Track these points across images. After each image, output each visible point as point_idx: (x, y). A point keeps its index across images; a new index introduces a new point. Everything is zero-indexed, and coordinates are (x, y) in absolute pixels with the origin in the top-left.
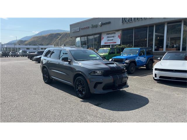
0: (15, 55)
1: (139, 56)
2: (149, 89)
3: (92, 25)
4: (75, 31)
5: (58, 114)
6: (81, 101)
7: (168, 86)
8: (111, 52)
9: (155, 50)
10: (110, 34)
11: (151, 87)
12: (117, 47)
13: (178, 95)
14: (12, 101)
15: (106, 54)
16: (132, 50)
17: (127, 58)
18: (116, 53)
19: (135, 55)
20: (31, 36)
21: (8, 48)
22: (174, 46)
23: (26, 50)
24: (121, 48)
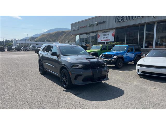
0: (26, 50)
1: (127, 52)
2: (130, 82)
3: (90, 24)
4: (75, 29)
5: (40, 100)
6: (64, 91)
7: (148, 81)
8: (102, 48)
9: (146, 47)
10: (105, 32)
11: (132, 81)
12: (110, 44)
13: (154, 89)
14: (7, 88)
15: (98, 50)
16: (120, 47)
17: (115, 54)
18: (107, 49)
19: (123, 52)
20: (41, 34)
21: (21, 44)
22: (163, 44)
23: (35, 45)
24: (112, 45)
